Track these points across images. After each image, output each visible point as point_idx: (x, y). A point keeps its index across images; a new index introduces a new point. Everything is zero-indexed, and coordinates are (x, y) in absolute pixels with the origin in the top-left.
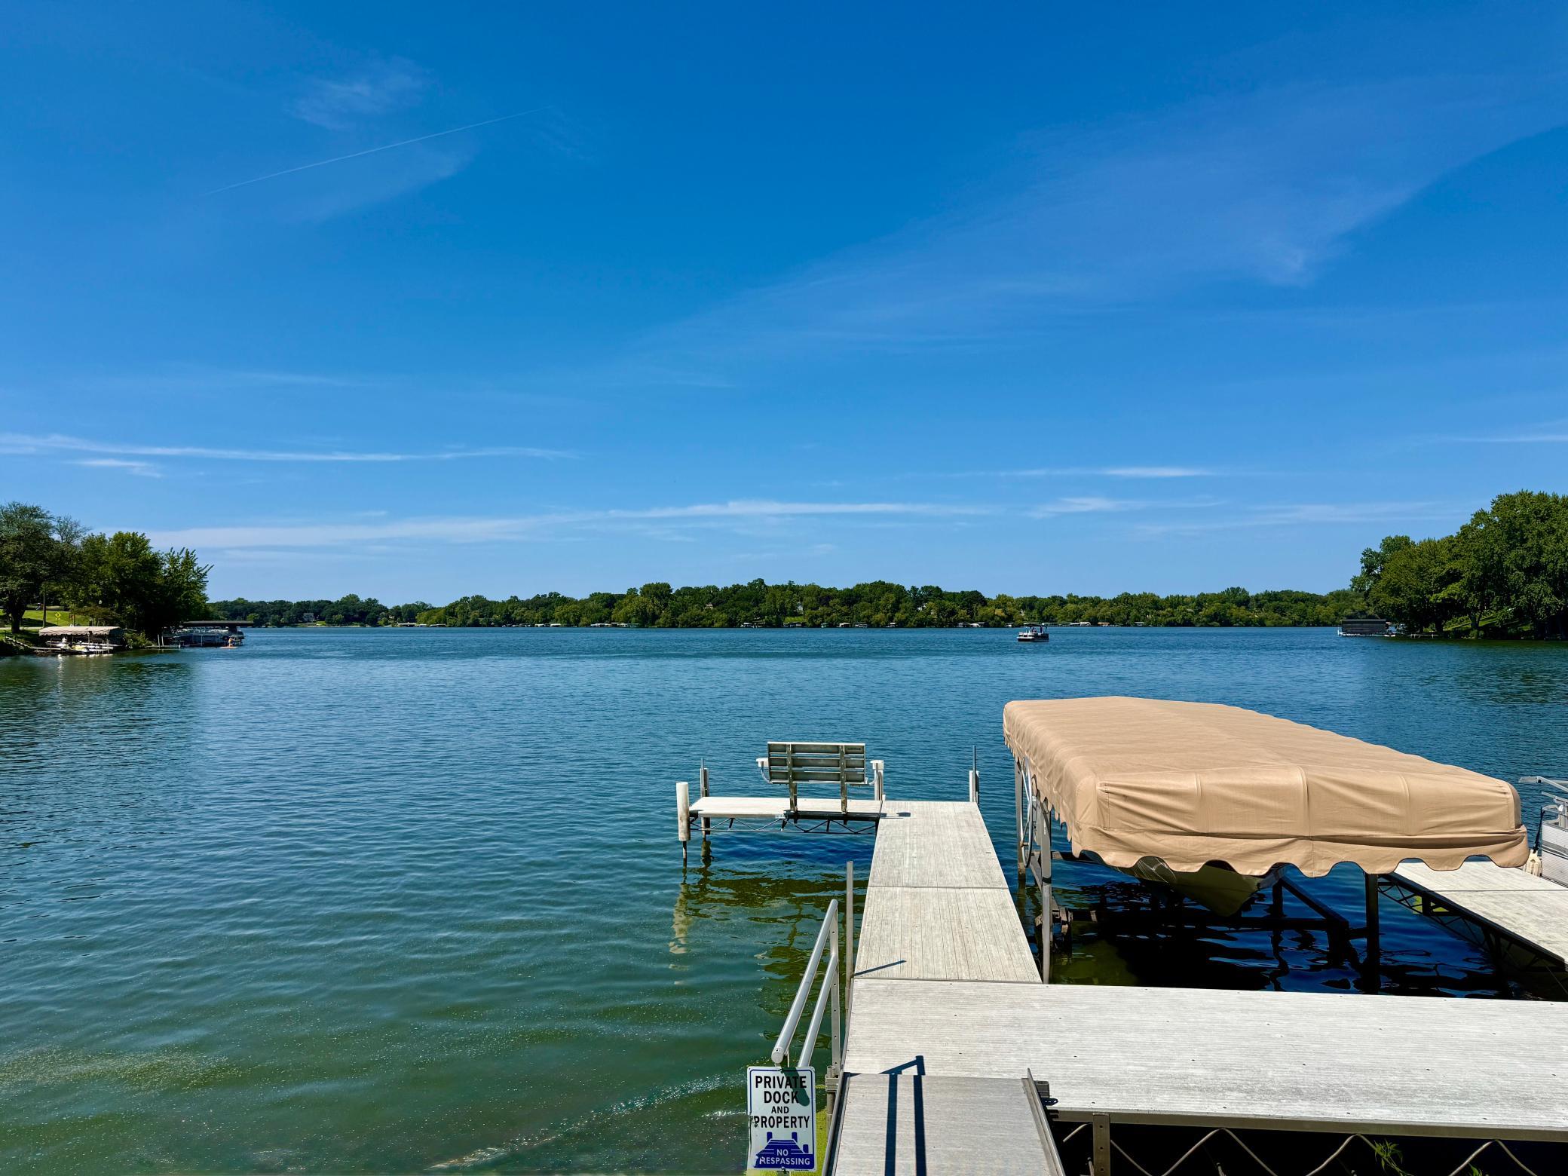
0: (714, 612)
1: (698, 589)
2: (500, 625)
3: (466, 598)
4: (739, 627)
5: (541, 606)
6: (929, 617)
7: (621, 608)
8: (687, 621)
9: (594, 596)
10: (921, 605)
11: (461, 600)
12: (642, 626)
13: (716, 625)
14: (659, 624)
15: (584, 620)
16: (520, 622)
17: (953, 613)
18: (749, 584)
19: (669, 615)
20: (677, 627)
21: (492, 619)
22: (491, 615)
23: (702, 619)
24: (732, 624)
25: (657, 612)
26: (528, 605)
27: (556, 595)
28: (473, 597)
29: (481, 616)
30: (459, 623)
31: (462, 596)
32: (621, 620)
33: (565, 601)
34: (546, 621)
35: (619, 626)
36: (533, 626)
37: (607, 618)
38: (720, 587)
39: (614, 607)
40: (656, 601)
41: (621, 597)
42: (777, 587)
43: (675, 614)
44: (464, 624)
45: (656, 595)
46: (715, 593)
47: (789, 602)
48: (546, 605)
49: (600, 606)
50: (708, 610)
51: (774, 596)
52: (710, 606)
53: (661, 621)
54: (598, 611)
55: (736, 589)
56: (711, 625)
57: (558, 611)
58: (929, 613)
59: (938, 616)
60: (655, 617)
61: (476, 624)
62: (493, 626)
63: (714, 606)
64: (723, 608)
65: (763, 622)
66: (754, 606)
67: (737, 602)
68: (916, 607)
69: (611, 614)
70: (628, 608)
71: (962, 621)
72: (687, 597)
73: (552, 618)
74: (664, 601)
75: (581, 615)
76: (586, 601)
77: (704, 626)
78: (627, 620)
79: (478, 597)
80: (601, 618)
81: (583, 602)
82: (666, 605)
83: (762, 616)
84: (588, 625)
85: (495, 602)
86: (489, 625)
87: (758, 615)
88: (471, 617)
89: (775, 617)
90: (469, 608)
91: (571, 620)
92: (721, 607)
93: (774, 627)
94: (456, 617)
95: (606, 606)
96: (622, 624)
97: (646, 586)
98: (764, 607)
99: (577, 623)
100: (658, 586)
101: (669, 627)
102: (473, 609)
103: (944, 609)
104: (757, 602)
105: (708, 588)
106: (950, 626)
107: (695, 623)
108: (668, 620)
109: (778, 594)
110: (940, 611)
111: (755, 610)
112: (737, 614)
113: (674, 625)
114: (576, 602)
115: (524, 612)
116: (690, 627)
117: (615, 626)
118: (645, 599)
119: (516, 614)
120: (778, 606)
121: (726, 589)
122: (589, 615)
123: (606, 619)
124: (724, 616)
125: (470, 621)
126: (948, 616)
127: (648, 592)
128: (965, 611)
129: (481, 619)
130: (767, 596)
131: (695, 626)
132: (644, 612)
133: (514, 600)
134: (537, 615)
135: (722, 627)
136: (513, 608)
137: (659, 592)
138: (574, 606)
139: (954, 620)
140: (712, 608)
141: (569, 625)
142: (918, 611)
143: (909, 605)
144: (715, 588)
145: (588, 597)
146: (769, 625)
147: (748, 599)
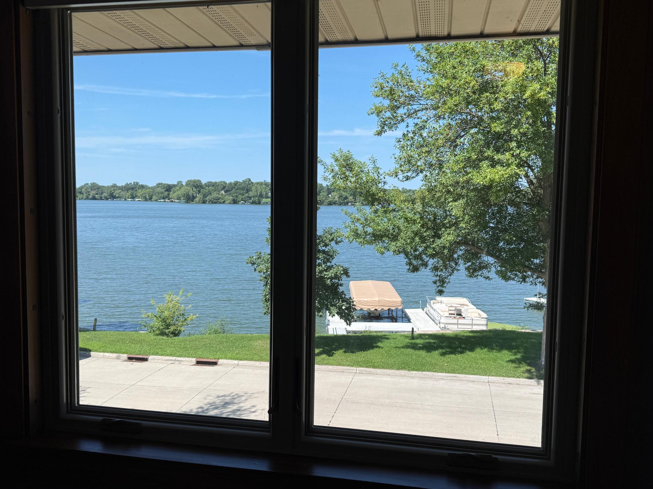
0: (225, 195)
1: (216, 183)
2: (107, 199)
3: (87, 184)
4: (239, 204)
5: (129, 189)
6: (334, 200)
7: (175, 192)
8: (211, 200)
9: (159, 185)
10: (330, 193)
11: (85, 185)
12: (187, 202)
13: (226, 202)
14: (196, 201)
15: (154, 198)
16: (118, 197)
17: (346, 198)
18: (243, 181)
19: (202, 197)
20: (206, 203)
21: (103, 196)
22: (102, 193)
23: (219, 199)
24: (235, 202)
25: (195, 195)
26: (122, 188)
27: (137, 183)
28: (91, 184)
29: (97, 194)
30: (85, 197)
31: (85, 183)
32: (175, 198)
33: (142, 187)
34: (133, 197)
35: (175, 202)
36: (125, 200)
37: (168, 197)
38: (228, 182)
39: (171, 191)
40: (194, 189)
41: (174, 186)
42: (258, 183)
43: (205, 196)
44: (87, 198)
45: (194, 186)
46: (225, 185)
47: (264, 191)
48: (133, 189)
49: (163, 190)
50: (222, 195)
51: (256, 188)
52: (223, 192)
53: (197, 199)
54: (162, 193)
55: (236, 183)
56: (224, 202)
57: (140, 192)
58: (334, 198)
59: (339, 199)
60: (193, 198)
61: (94, 198)
62: (103, 199)
63: (225, 192)
64: (230, 194)
65: (251, 201)
66: (246, 193)
67: (237, 191)
68: (328, 195)
69: (169, 194)
70: (179, 192)
71: (351, 202)
72: (210, 188)
73: (136, 196)
74: (198, 189)
75: (152, 195)
76: (155, 187)
77: (220, 203)
78: (179, 198)
79: (94, 183)
80: (164, 197)
81: (153, 188)
82: (199, 191)
83: (250, 198)
84: (156, 200)
85: (103, 187)
86: (101, 199)
87: (248, 197)
88: (91, 194)
89: (257, 198)
90: (89, 190)
91: (148, 197)
92: (229, 193)
93: (256, 204)
94: (83, 194)
95: (167, 190)
96: (176, 200)
97: (188, 181)
98: (251, 194)
99: (151, 199)
100: (195, 181)
101: (202, 203)
102: (91, 190)
103: (342, 196)
104: (248, 191)
105: (221, 182)
106: (345, 205)
107: (215, 201)
108: (201, 199)
109: (259, 187)
110: (340, 197)
111: (247, 195)
112: (237, 197)
113: (204, 202)
114: (149, 188)
115: (120, 192)
116: (213, 203)
117: (172, 201)
118: (189, 188)
119: (116, 193)
120: (259, 193)
121: (231, 183)
122: (157, 195)
123: (166, 197)
124: (231, 198)
125: (90, 197)
126: (344, 200)
127: (190, 184)
128: (352, 197)
129: (97, 196)
130: (253, 188)
131: (216, 203)
132: (188, 195)
133: (114, 186)
134: (128, 194)
135: (230, 203)
136: (114, 190)
137: (197, 185)
138: (148, 190)
139: (347, 201)
140: (224, 193)
141: (146, 200)
142: (329, 197)
143: (325, 194)
144: (225, 183)
145: (155, 185)
146: (254, 203)
147: (243, 189)
